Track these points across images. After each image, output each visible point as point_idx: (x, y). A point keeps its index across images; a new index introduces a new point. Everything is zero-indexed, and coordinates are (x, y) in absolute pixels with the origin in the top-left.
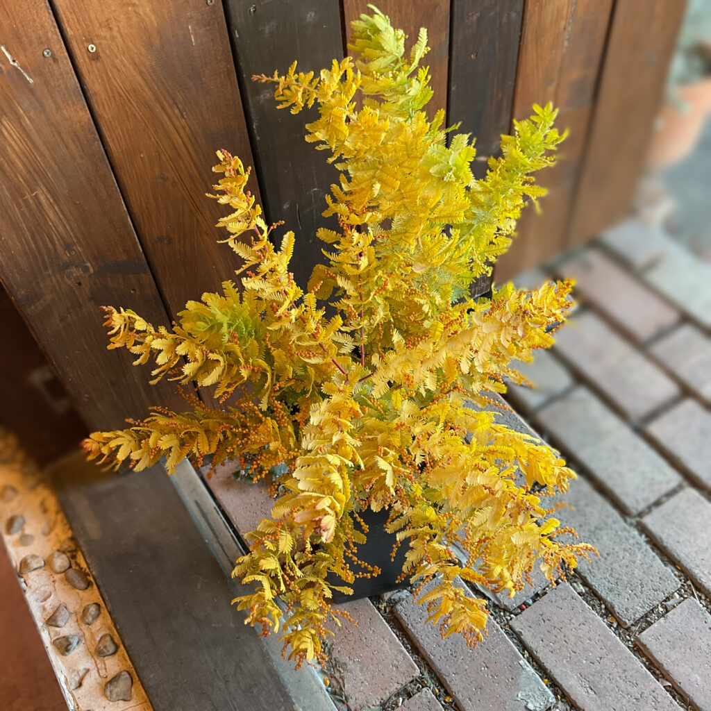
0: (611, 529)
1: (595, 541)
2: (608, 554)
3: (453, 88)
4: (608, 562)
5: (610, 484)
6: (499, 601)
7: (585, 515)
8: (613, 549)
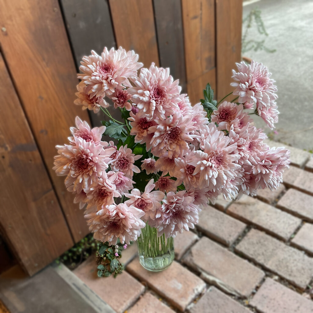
0: (280, 249)
4: (284, 263)
6: (240, 295)
8: (284, 257)
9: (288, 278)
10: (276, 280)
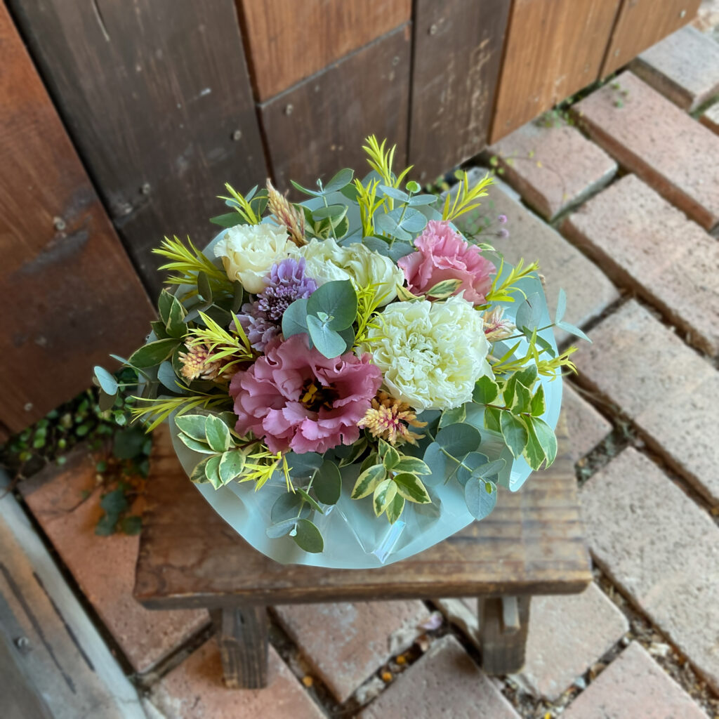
0: (701, 545)
1: (677, 567)
2: (699, 589)
4: (701, 605)
5: (691, 466)
6: (532, 688)
7: (657, 523)
8: (707, 580)
9: (698, 661)
10: (660, 659)
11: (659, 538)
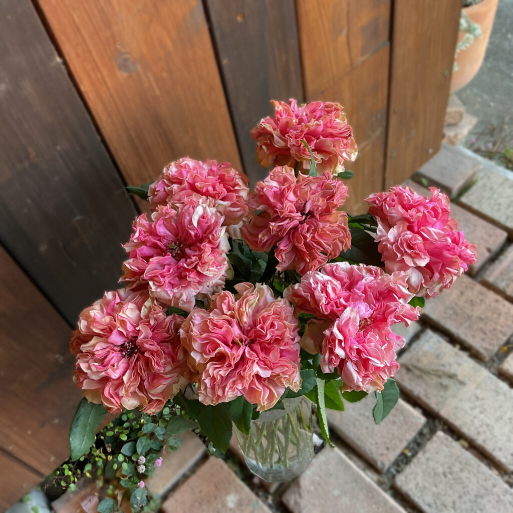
0: (493, 494)
3: (225, 62)
11: (465, 493)
